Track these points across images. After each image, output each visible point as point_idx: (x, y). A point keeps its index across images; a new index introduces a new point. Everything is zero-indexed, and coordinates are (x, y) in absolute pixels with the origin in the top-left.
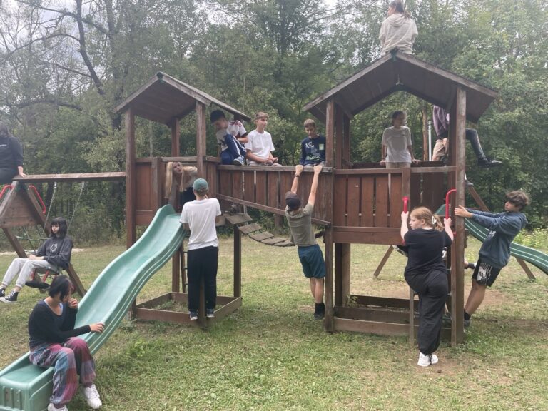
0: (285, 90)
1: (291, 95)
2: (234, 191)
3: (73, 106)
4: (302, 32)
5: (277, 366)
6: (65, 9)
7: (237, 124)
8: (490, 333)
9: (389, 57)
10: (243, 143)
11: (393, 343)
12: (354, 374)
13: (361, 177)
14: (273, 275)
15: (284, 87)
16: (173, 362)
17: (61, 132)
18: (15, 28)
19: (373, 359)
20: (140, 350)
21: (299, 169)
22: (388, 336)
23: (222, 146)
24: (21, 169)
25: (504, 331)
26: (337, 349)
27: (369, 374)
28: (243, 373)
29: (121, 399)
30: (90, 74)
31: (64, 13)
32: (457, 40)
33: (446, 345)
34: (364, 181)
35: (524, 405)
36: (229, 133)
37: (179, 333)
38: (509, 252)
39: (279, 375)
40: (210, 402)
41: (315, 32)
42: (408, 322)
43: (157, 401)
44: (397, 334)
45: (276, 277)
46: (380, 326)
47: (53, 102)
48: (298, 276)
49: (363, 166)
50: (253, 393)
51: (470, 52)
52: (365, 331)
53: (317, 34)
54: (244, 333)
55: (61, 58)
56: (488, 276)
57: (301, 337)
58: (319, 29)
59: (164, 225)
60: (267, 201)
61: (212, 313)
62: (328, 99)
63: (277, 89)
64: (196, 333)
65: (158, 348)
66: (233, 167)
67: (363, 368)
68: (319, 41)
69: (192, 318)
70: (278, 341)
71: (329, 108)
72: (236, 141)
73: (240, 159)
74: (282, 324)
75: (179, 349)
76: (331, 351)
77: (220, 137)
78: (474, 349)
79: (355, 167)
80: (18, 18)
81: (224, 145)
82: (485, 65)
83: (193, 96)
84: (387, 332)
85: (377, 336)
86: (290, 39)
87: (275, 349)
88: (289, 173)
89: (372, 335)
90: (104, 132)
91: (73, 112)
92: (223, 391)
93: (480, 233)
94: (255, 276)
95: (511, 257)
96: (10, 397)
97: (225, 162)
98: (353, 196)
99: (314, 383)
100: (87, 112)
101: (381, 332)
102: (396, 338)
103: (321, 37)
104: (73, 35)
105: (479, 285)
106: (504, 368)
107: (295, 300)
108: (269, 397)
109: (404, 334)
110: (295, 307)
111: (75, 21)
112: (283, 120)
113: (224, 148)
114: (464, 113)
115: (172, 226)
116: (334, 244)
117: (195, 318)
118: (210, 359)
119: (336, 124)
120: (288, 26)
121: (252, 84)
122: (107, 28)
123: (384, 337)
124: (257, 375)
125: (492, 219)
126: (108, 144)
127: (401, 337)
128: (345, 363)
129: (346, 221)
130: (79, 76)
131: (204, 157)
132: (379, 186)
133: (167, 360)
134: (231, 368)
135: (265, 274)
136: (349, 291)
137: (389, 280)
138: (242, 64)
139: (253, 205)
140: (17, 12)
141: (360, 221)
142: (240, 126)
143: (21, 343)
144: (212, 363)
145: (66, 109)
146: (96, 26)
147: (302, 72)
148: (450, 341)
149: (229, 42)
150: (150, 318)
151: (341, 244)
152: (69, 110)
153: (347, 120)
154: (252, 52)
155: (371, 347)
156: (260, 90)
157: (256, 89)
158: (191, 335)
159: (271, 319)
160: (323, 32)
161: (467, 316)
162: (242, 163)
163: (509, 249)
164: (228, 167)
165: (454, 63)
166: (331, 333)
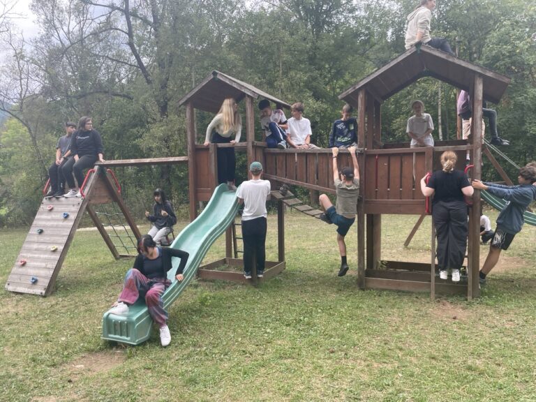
0: (319, 72)
1: (325, 77)
2: (278, 171)
3: (124, 96)
4: (335, 14)
5: (318, 313)
6: (113, 4)
7: (279, 112)
8: (505, 291)
9: (414, 49)
10: (284, 129)
11: (417, 297)
12: (382, 318)
13: (389, 156)
14: (311, 245)
15: (318, 70)
16: (234, 309)
17: (114, 119)
18: (67, 23)
19: (398, 308)
20: (207, 299)
21: (335, 151)
22: (412, 293)
23: (266, 132)
24: (101, 156)
25: (518, 289)
26: (368, 302)
27: (394, 318)
28: (291, 317)
29: (197, 333)
30: (136, 64)
31: (113, 7)
32: (490, 17)
33: (463, 299)
34: (393, 160)
35: (522, 341)
36: (272, 121)
37: (236, 288)
38: (523, 220)
39: (320, 319)
40: (266, 335)
41: (349, 13)
42: (430, 281)
43: (226, 334)
44: (421, 291)
45: (314, 247)
46: (406, 284)
47: (106, 92)
48: (334, 247)
49: (392, 146)
50: (299, 330)
51: (503, 29)
52: (394, 288)
53: (350, 15)
54: (289, 290)
55: (110, 50)
56: (502, 241)
57: (337, 293)
58: (352, 10)
59: (222, 199)
60: (307, 179)
61: (262, 274)
62: (360, 89)
63: (312, 71)
64: (249, 289)
65: (221, 299)
66: (277, 150)
67: (389, 315)
68: (353, 22)
69: (247, 277)
70: (318, 296)
71: (361, 96)
72: (279, 127)
73: (283, 143)
74: (320, 283)
75: (237, 300)
76: (363, 303)
77: (264, 123)
78: (488, 301)
79: (385, 147)
80: (69, 13)
81: (268, 130)
82: (518, 42)
83: (243, 90)
84: (412, 289)
85: (403, 292)
86: (324, 22)
87: (316, 301)
88: (326, 154)
89: (399, 291)
90: (154, 119)
91: (123, 101)
92: (275, 328)
93: (498, 204)
94: (295, 246)
95: (525, 224)
96: (118, 328)
97: (270, 146)
98: (382, 172)
99: (348, 324)
100: (137, 101)
101: (406, 289)
102: (419, 293)
103: (353, 18)
104: (119, 27)
105: (495, 249)
106: (512, 316)
107: (331, 266)
108: (312, 332)
109: (428, 290)
110: (332, 271)
111: (122, 15)
112: (318, 102)
113: (268, 134)
114: (480, 98)
115: (228, 201)
116: (366, 215)
117: (250, 277)
118: (262, 307)
119: (367, 109)
120: (322, 9)
121: (288, 68)
122: (151, 20)
123: (409, 293)
124: (302, 318)
125: (506, 190)
126: (158, 130)
127: (424, 293)
128: (374, 311)
129: (376, 195)
130: (126, 66)
131: (253, 143)
132: (405, 163)
133: (229, 308)
134: (280, 313)
135: (304, 245)
136: (380, 257)
137: (418, 250)
138: (278, 49)
139: (294, 182)
140: (68, 8)
141: (388, 195)
142: (282, 114)
143: (111, 296)
144: (265, 310)
145: (118, 98)
146: (141, 18)
147: (336, 54)
148: (467, 296)
149: (266, 29)
150: (211, 277)
151: (372, 215)
152: (122, 99)
153: (377, 105)
154: (287, 37)
155: (398, 301)
156: (296, 74)
157: (292, 73)
158: (246, 291)
159: (311, 279)
160: (357, 13)
161: (483, 275)
162: (285, 146)
163: (522, 217)
164: (272, 150)
165: (488, 40)
166: (363, 290)
